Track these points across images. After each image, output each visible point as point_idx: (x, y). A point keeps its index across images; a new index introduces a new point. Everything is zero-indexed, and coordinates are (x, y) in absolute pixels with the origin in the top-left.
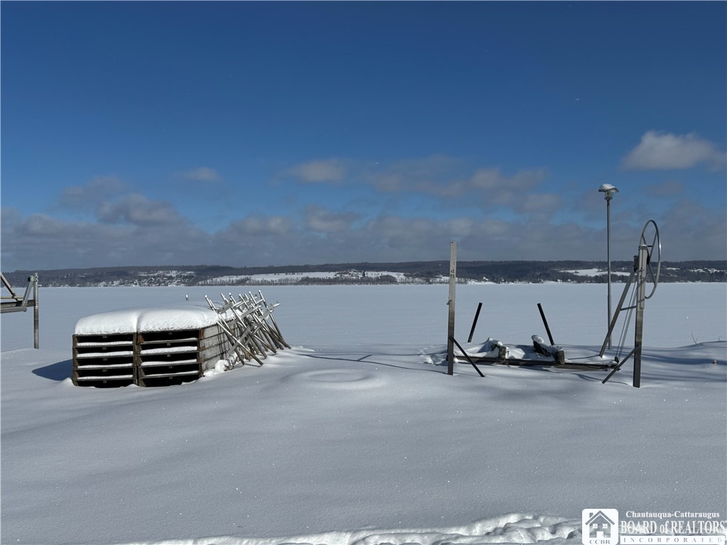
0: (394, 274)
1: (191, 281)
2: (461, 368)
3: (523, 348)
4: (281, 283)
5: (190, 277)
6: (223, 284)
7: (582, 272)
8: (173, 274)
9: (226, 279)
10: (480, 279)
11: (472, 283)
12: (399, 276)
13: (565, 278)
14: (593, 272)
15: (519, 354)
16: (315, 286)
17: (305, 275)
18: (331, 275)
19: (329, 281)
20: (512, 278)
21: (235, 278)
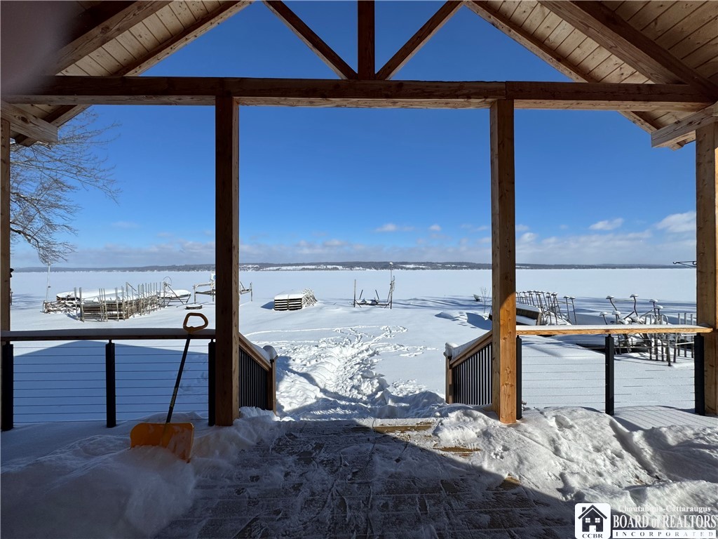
0: (338, 267)
1: (257, 269)
2: (357, 305)
3: (372, 300)
4: (294, 270)
5: (257, 267)
6: (270, 270)
7: (408, 266)
8: (250, 266)
9: (271, 268)
10: (370, 268)
11: (368, 270)
12: (340, 267)
13: (402, 268)
14: (412, 266)
15: (370, 302)
16: (307, 271)
17: (303, 267)
18: (314, 267)
19: (313, 269)
20: (383, 268)
21: (275, 268)
